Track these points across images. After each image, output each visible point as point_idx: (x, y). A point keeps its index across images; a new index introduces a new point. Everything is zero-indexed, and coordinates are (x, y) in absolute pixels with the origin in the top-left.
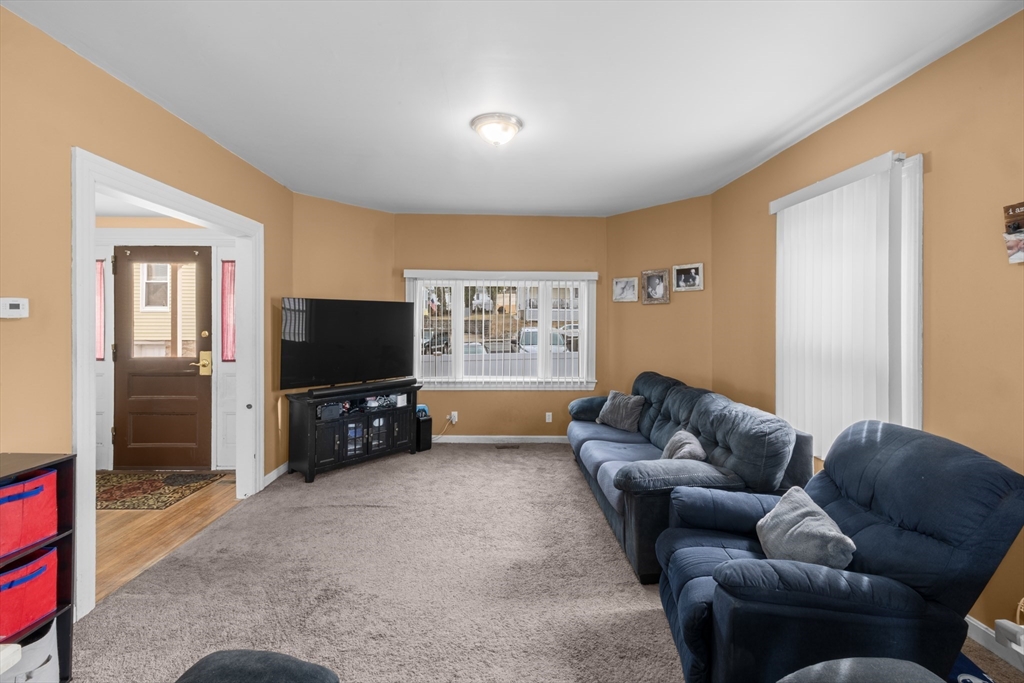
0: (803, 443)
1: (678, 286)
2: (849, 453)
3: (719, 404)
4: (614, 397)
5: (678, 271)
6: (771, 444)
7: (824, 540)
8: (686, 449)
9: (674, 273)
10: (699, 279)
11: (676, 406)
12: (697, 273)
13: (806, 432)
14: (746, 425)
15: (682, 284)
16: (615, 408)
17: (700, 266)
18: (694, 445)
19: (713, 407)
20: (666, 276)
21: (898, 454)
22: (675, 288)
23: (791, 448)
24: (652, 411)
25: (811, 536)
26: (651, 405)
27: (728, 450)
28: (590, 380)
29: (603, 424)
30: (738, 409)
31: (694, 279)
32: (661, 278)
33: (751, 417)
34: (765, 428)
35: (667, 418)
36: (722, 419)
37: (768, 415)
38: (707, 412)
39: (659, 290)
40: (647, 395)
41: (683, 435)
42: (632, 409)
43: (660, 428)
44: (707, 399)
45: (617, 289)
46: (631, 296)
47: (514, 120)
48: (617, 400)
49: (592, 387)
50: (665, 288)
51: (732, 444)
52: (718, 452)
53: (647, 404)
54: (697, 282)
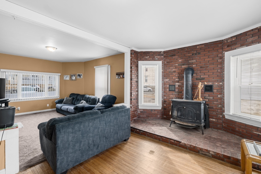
0: (99, 99)
1: (78, 77)
2: (104, 98)
3: (88, 96)
4: (66, 98)
5: (78, 75)
6: (95, 99)
7: (102, 106)
8: (84, 102)
9: (77, 75)
10: (82, 76)
11: (80, 98)
12: (81, 75)
13: (99, 98)
14: (92, 98)
15: (79, 77)
16: (67, 100)
17: (82, 74)
18: (85, 102)
19: (87, 96)
20: (76, 75)
21: (108, 97)
22: (77, 78)
23: (97, 100)
24: (75, 100)
25: (101, 106)
26: (74, 99)
27: (90, 102)
28: (58, 96)
29: (64, 103)
30: (91, 96)
31: (81, 76)
32: (75, 76)
33: (92, 97)
34: (95, 98)
35: (78, 100)
36: (89, 98)
37: (94, 96)
38: (86, 97)
39: (74, 78)
40: (73, 97)
41: (82, 101)
42: (70, 100)
43: (77, 102)
44: (86, 96)
45: (65, 77)
46: (68, 78)
47: (55, 48)
48: (67, 99)
49: (59, 98)
50: (75, 78)
51: (90, 101)
52: (88, 102)
53: (73, 99)
54: (81, 77)
